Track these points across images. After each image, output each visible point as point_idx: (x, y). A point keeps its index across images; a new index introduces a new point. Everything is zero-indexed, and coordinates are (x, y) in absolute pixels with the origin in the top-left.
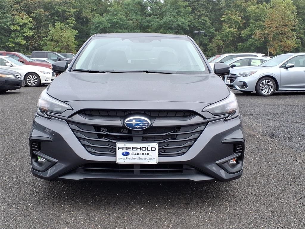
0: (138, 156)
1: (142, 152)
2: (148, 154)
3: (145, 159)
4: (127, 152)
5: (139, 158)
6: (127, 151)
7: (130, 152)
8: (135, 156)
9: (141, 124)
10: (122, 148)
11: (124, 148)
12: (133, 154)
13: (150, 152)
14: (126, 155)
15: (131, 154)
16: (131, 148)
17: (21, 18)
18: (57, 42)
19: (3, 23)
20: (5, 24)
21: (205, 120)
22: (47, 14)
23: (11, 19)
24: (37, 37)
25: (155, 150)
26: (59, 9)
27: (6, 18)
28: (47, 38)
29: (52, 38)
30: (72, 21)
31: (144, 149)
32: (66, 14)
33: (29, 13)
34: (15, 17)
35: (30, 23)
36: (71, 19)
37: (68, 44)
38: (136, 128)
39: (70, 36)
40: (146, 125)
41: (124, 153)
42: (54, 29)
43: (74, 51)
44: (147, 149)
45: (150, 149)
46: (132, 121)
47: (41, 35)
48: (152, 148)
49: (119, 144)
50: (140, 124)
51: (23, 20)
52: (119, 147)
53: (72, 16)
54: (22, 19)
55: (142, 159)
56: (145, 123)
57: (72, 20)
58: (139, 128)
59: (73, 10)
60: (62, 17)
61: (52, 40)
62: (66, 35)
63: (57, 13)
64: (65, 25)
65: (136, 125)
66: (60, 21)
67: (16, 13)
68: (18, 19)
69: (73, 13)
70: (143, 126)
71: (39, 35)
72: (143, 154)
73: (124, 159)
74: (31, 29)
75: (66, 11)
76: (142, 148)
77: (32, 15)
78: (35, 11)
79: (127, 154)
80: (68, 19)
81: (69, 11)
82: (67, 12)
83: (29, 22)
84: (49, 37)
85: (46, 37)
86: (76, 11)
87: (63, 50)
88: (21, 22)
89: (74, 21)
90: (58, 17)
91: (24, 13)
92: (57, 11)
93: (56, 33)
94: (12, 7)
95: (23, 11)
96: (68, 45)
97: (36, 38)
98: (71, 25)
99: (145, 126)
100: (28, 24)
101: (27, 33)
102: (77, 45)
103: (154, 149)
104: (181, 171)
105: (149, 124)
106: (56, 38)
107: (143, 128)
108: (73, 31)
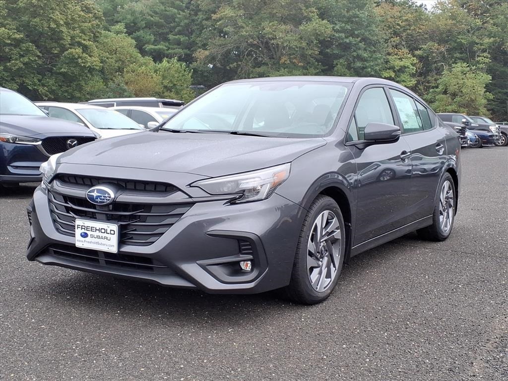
0: (97, 240)
1: (101, 234)
2: (106, 238)
3: (104, 245)
4: (86, 233)
5: (97, 243)
6: (86, 231)
7: (89, 233)
8: (94, 240)
9: (103, 197)
10: (81, 227)
11: (83, 227)
12: (92, 236)
13: (109, 236)
14: (85, 237)
15: (89, 236)
16: (90, 228)
17: (399, 59)
18: (454, 95)
19: (371, 67)
20: (372, 69)
21: (190, 200)
22: (443, 49)
23: (382, 60)
24: (421, 87)
25: (114, 234)
26: (464, 40)
27: (376, 59)
28: (436, 90)
29: (445, 89)
30: (484, 59)
31: (103, 231)
32: (475, 49)
33: (412, 49)
34: (390, 57)
35: (413, 66)
36: (483, 56)
37: (471, 99)
38: (97, 202)
39: (476, 86)
40: (108, 198)
41: (83, 234)
42: (450, 74)
43: (482, 110)
44: (106, 231)
45: (109, 232)
46: (94, 192)
47: (430, 84)
48: (111, 230)
49: (79, 222)
50: (101, 196)
51: (402, 62)
52: (78, 225)
53: (485, 51)
54: (401, 59)
55: (101, 244)
56: (107, 195)
57: (485, 57)
58: (100, 202)
59: (488, 41)
60: (468, 54)
61: (445, 92)
62: (469, 83)
63: (460, 48)
64: (468, 66)
65: (97, 197)
66: (464, 60)
67: (392, 51)
68: (394, 61)
69: (487, 45)
70: (104, 199)
71: (427, 84)
72: (102, 238)
73: (82, 241)
74: (413, 75)
75: (475, 42)
76: (102, 229)
77: (418, 52)
78: (423, 46)
79: (85, 235)
80: (479, 56)
81: (480, 43)
82: (477, 44)
83: (412, 64)
84: (441, 87)
85: (437, 87)
86: (493, 42)
87: (462, 109)
88: (398, 64)
89: (487, 58)
90: (461, 53)
91: (406, 50)
92: (461, 44)
93: (454, 81)
94: (386, 41)
95: (404, 48)
96: (472, 101)
97: (420, 89)
98: (481, 66)
99: (106, 200)
100: (409, 68)
101: (405, 82)
102: (488, 100)
103: (112, 232)
104: (151, 269)
105: (110, 197)
106: (451, 89)
107: (104, 202)
108: (482, 77)
